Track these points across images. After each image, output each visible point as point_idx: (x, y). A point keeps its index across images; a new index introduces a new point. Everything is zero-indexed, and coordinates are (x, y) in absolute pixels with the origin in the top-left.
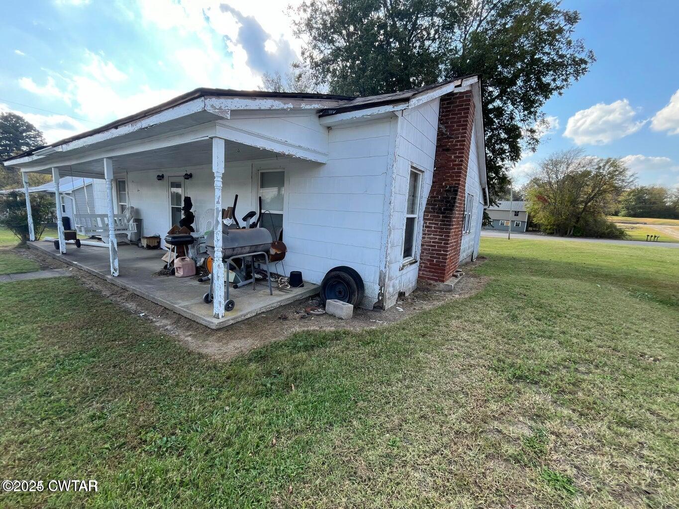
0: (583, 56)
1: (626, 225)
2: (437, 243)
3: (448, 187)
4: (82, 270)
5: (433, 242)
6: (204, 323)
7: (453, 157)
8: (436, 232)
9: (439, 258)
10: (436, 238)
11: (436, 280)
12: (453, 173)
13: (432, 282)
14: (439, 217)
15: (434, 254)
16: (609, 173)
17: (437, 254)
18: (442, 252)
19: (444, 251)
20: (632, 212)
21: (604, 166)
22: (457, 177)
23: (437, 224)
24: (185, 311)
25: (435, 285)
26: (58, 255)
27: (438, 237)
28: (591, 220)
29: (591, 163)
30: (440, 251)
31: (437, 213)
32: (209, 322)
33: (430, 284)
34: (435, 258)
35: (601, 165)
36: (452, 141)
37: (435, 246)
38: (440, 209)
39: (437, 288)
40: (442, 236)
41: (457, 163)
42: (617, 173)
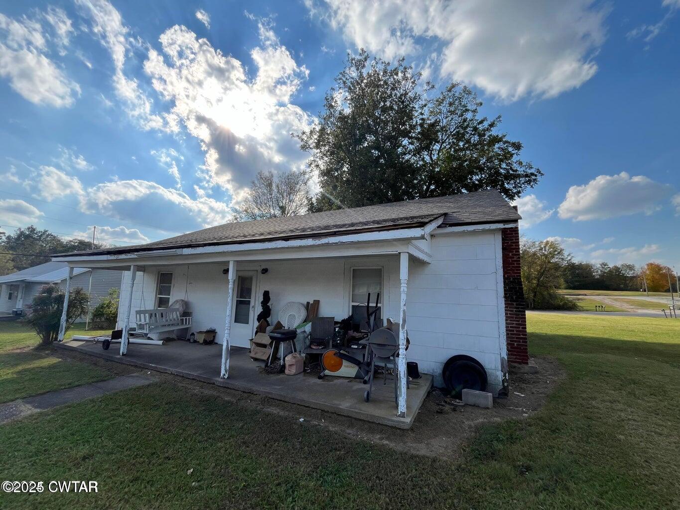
0: (533, 171)
1: (572, 297)
2: (515, 327)
3: (512, 279)
4: (166, 373)
5: (511, 327)
6: (390, 423)
7: (510, 254)
8: (513, 318)
9: (520, 342)
10: (514, 324)
11: (520, 363)
12: (514, 267)
13: (516, 365)
14: (513, 305)
15: (514, 338)
16: (550, 253)
17: (517, 338)
18: (522, 336)
19: (523, 335)
20: (571, 285)
21: (545, 247)
22: (517, 270)
23: (512, 311)
24: (356, 413)
25: (519, 368)
26: (118, 357)
27: (514, 322)
28: (545, 293)
29: (534, 245)
30: (519, 335)
31: (511, 301)
32: (397, 422)
33: (515, 367)
34: (516, 341)
35: (543, 246)
36: (508, 243)
37: (513, 331)
38: (512, 298)
39: (522, 371)
40: (519, 321)
41: (515, 259)
42: (556, 253)
